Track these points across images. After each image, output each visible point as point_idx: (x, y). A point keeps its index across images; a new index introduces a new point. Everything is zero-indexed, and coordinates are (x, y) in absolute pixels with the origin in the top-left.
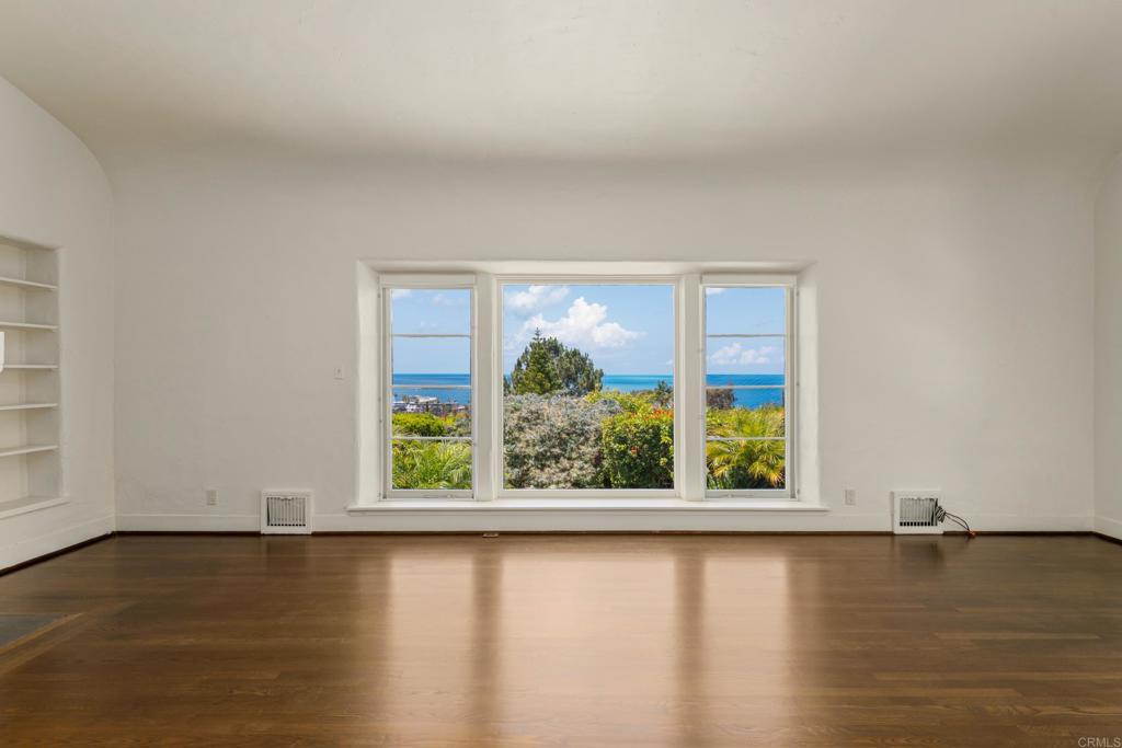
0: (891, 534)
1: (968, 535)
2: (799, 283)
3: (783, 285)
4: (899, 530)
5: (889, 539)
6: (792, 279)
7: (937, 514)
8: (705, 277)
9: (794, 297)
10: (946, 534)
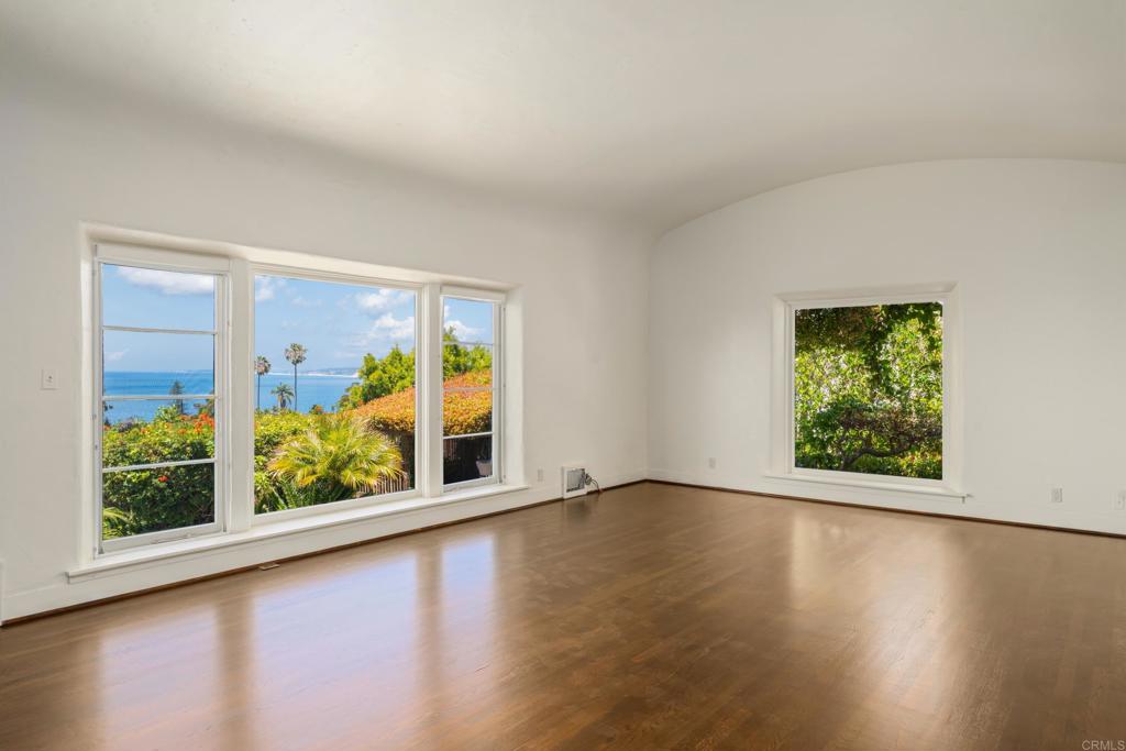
0: (562, 500)
1: (598, 492)
2: (507, 299)
3: (493, 300)
4: (567, 495)
5: (560, 504)
6: (502, 297)
7: (585, 478)
8: (445, 289)
9: (501, 311)
10: (589, 493)
